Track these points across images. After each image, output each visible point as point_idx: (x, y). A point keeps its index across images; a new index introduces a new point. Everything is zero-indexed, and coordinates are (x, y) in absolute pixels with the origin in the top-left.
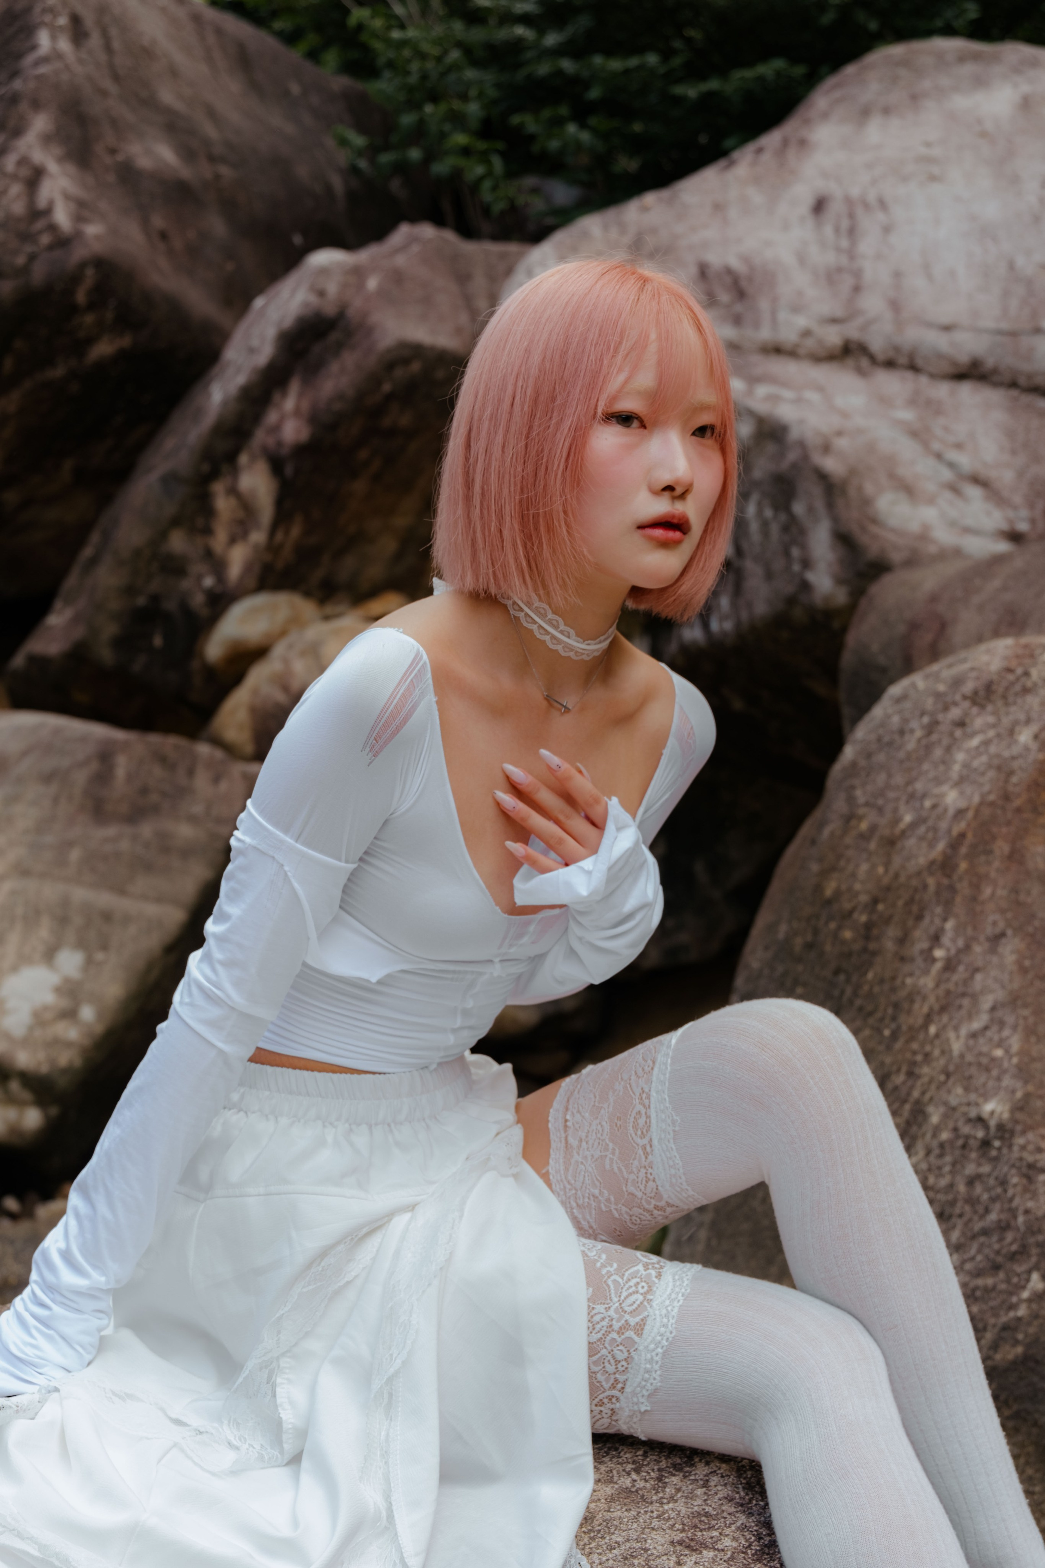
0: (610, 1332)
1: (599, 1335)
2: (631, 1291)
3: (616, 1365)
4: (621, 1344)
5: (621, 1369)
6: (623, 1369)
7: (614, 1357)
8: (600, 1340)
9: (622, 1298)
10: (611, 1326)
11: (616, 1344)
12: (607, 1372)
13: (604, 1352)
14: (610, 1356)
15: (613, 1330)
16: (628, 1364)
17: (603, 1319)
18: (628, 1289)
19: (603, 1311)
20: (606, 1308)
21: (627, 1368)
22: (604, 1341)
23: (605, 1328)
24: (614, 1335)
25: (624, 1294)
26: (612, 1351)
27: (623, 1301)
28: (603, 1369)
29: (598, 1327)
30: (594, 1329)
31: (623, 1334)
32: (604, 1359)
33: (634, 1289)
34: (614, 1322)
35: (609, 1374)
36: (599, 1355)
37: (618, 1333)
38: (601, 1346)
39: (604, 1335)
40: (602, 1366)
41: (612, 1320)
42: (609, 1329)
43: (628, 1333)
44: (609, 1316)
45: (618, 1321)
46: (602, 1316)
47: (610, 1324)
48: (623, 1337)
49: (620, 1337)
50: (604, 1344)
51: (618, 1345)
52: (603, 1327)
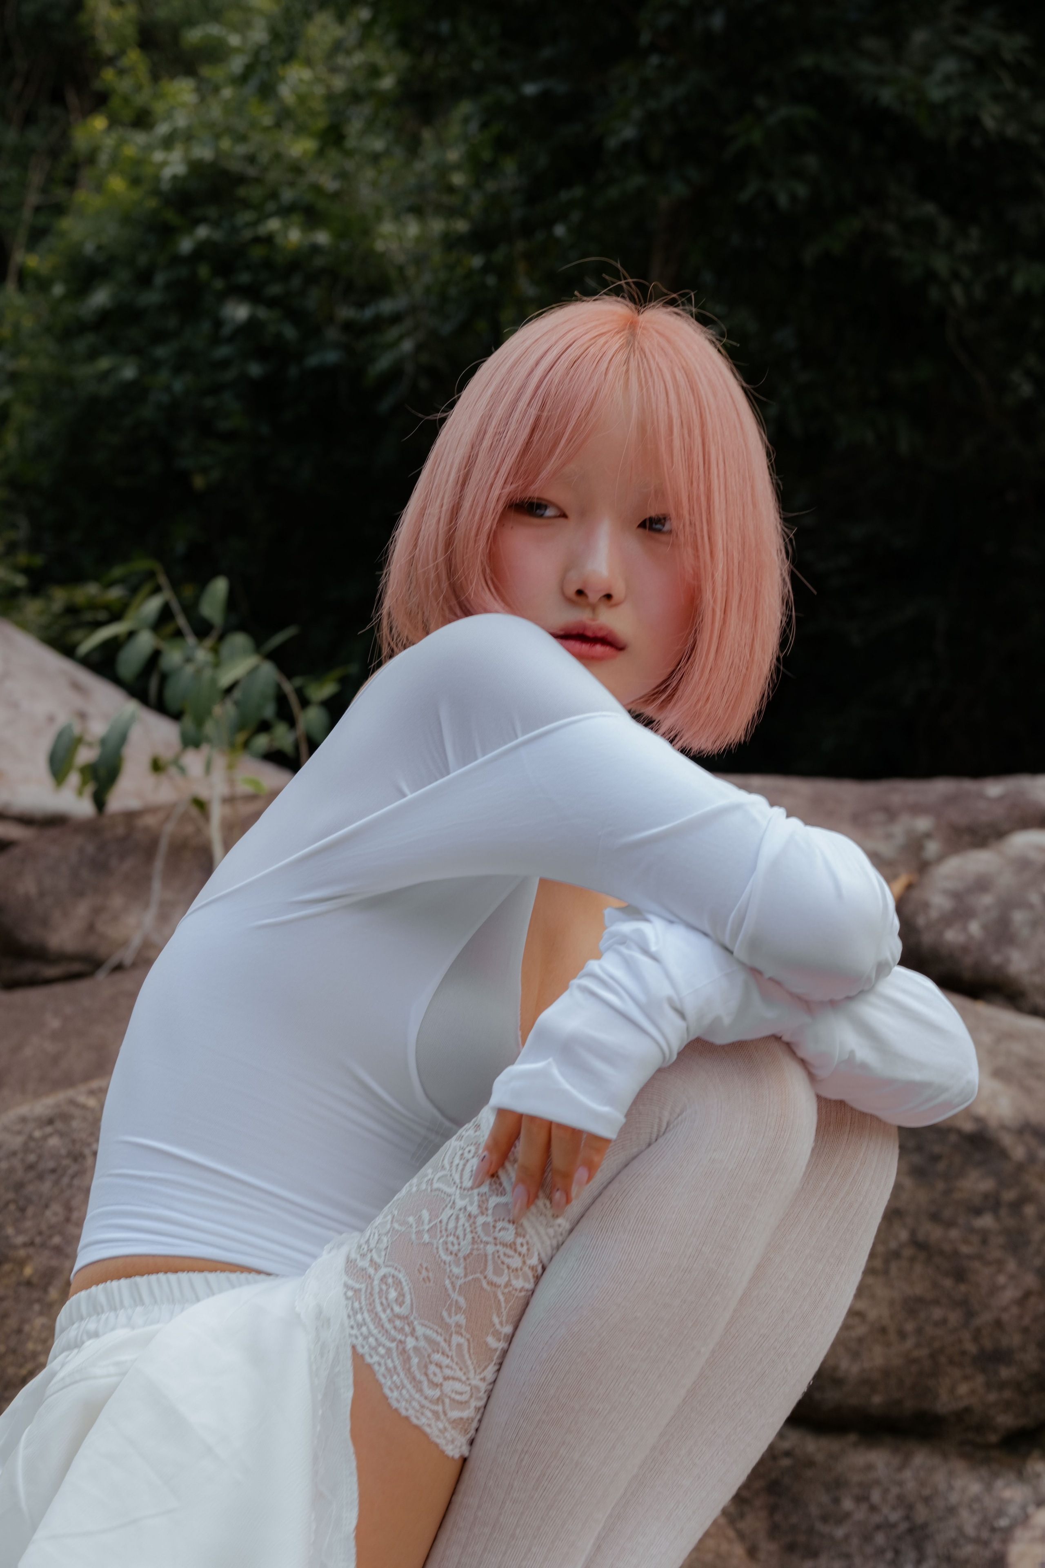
0: (474, 1223)
1: (469, 1236)
2: (460, 1167)
3: (515, 1250)
4: (495, 1221)
5: (524, 1250)
6: (525, 1247)
7: (505, 1245)
8: (474, 1241)
9: (458, 1181)
10: (470, 1215)
11: (491, 1227)
12: (517, 1270)
13: (490, 1249)
14: (499, 1247)
15: (475, 1217)
16: (524, 1237)
17: (457, 1218)
18: (457, 1169)
19: (451, 1212)
20: (451, 1207)
21: (527, 1243)
22: (479, 1237)
23: (467, 1225)
24: (481, 1220)
25: (457, 1177)
26: (495, 1239)
27: (461, 1183)
28: (511, 1271)
29: (460, 1232)
30: (458, 1238)
31: (487, 1209)
32: (499, 1257)
33: (462, 1163)
34: (469, 1209)
35: (521, 1269)
36: (490, 1257)
37: (482, 1214)
38: (482, 1246)
39: (472, 1232)
40: (505, 1267)
41: (465, 1208)
42: (472, 1220)
43: (490, 1202)
44: (460, 1209)
45: (472, 1203)
46: (454, 1217)
47: (467, 1214)
48: (490, 1212)
49: (487, 1215)
50: (481, 1241)
51: (494, 1227)
52: (464, 1225)
